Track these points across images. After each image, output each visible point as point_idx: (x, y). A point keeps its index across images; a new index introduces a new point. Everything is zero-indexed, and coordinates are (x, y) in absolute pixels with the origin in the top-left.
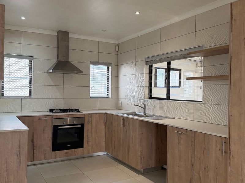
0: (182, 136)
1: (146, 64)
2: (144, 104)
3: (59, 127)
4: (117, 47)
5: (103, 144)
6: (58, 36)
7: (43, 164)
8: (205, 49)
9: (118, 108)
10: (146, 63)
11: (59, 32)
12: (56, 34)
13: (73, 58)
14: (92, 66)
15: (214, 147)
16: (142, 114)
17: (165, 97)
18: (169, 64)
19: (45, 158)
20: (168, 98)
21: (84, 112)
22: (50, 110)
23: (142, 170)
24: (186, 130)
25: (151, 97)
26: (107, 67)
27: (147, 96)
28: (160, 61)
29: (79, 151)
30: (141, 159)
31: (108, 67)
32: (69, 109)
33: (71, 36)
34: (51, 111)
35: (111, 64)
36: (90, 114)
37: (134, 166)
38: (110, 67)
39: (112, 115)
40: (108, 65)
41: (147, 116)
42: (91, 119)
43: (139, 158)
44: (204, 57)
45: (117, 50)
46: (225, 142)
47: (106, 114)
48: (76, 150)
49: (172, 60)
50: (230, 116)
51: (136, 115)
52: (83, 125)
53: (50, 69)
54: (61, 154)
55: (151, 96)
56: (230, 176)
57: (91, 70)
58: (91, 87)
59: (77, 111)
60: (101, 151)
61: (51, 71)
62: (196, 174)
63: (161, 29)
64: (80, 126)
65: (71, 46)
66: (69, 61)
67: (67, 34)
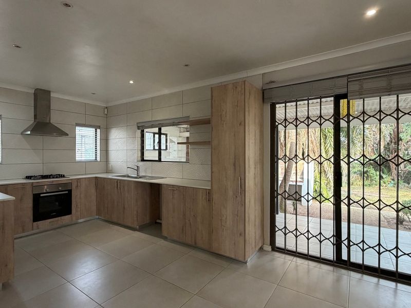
0: (175, 192)
1: (138, 129)
2: (137, 167)
3: (42, 195)
4: (106, 110)
5: (94, 208)
6: (35, 94)
7: (21, 237)
8: (191, 119)
9: (108, 171)
11: (36, 90)
12: (33, 91)
13: (55, 119)
14: (77, 128)
15: (201, 198)
16: (136, 176)
17: (157, 159)
18: (160, 129)
19: (23, 231)
20: (160, 160)
21: (71, 178)
22: (26, 177)
23: (138, 227)
24: (179, 187)
25: (143, 160)
26: (94, 130)
27: (140, 159)
28: (152, 127)
29: (66, 219)
30: (137, 217)
31: (96, 130)
32: (51, 175)
33: (52, 95)
34: (28, 178)
35: (100, 126)
36: (78, 179)
37: (130, 225)
38: (98, 131)
39: (104, 178)
40: (96, 127)
41: (140, 178)
42: (79, 184)
43: (135, 216)
44: (190, 125)
45: (106, 113)
46: (209, 193)
47: (96, 177)
48: (63, 217)
49: (163, 126)
50: (212, 172)
51: (129, 177)
52: (70, 191)
53: (26, 130)
54: (44, 224)
55: (143, 158)
56: (212, 218)
57: (76, 132)
58: (77, 150)
59: (64, 176)
61: (29, 132)
62: (187, 221)
63: (152, 99)
64: (67, 192)
65: (53, 106)
66: (51, 122)
67: (47, 93)
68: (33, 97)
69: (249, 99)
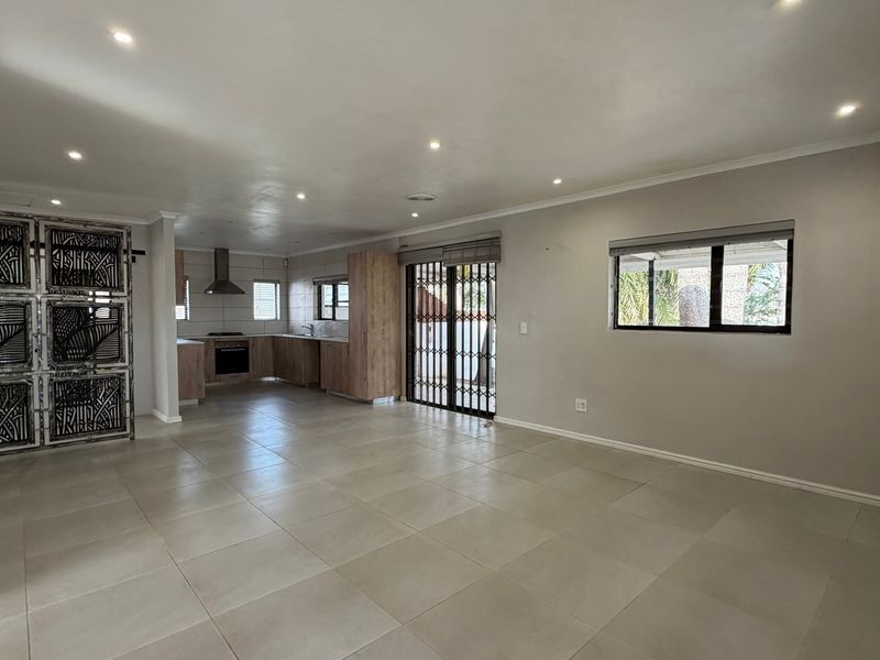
1: (315, 285)
2: (313, 325)
3: (223, 351)
4: (286, 262)
6: (215, 253)
9: (289, 330)
10: (314, 283)
11: (216, 249)
12: (213, 251)
13: (233, 277)
14: (255, 284)
16: (310, 335)
20: (334, 319)
21: (248, 336)
26: (274, 285)
27: (317, 317)
29: (243, 375)
31: (276, 285)
33: (230, 252)
34: (211, 334)
35: (279, 281)
36: (255, 337)
38: (278, 285)
39: (279, 337)
40: (276, 282)
42: (256, 342)
45: (286, 265)
47: (273, 336)
48: (240, 374)
52: (247, 349)
53: (209, 290)
55: (321, 317)
57: (254, 289)
59: (241, 334)
60: (269, 376)
61: (211, 292)
64: (244, 349)
65: (231, 264)
66: (230, 279)
67: (226, 251)
68: (213, 255)
69: (373, 264)
